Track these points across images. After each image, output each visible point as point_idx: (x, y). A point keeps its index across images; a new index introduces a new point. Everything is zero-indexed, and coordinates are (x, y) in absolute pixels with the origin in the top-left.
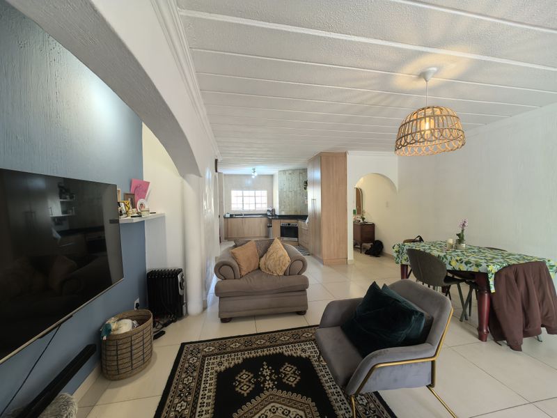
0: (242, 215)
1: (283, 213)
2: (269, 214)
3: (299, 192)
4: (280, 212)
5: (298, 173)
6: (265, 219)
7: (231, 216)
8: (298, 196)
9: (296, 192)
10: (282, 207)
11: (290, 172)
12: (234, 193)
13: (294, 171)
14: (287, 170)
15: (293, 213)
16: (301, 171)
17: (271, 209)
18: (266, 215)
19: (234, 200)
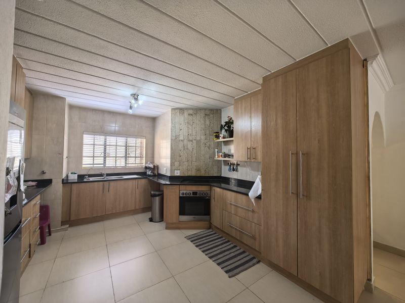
0: (101, 175)
1: (177, 173)
2: (149, 173)
3: (203, 141)
4: (172, 171)
5: (203, 115)
6: (143, 182)
7: (81, 177)
8: (202, 148)
9: (198, 142)
10: (177, 164)
11: (191, 112)
12: (87, 139)
13: (196, 110)
14: (187, 109)
15: (193, 173)
16: (208, 112)
17: (151, 166)
18: (143, 174)
19: (87, 150)
